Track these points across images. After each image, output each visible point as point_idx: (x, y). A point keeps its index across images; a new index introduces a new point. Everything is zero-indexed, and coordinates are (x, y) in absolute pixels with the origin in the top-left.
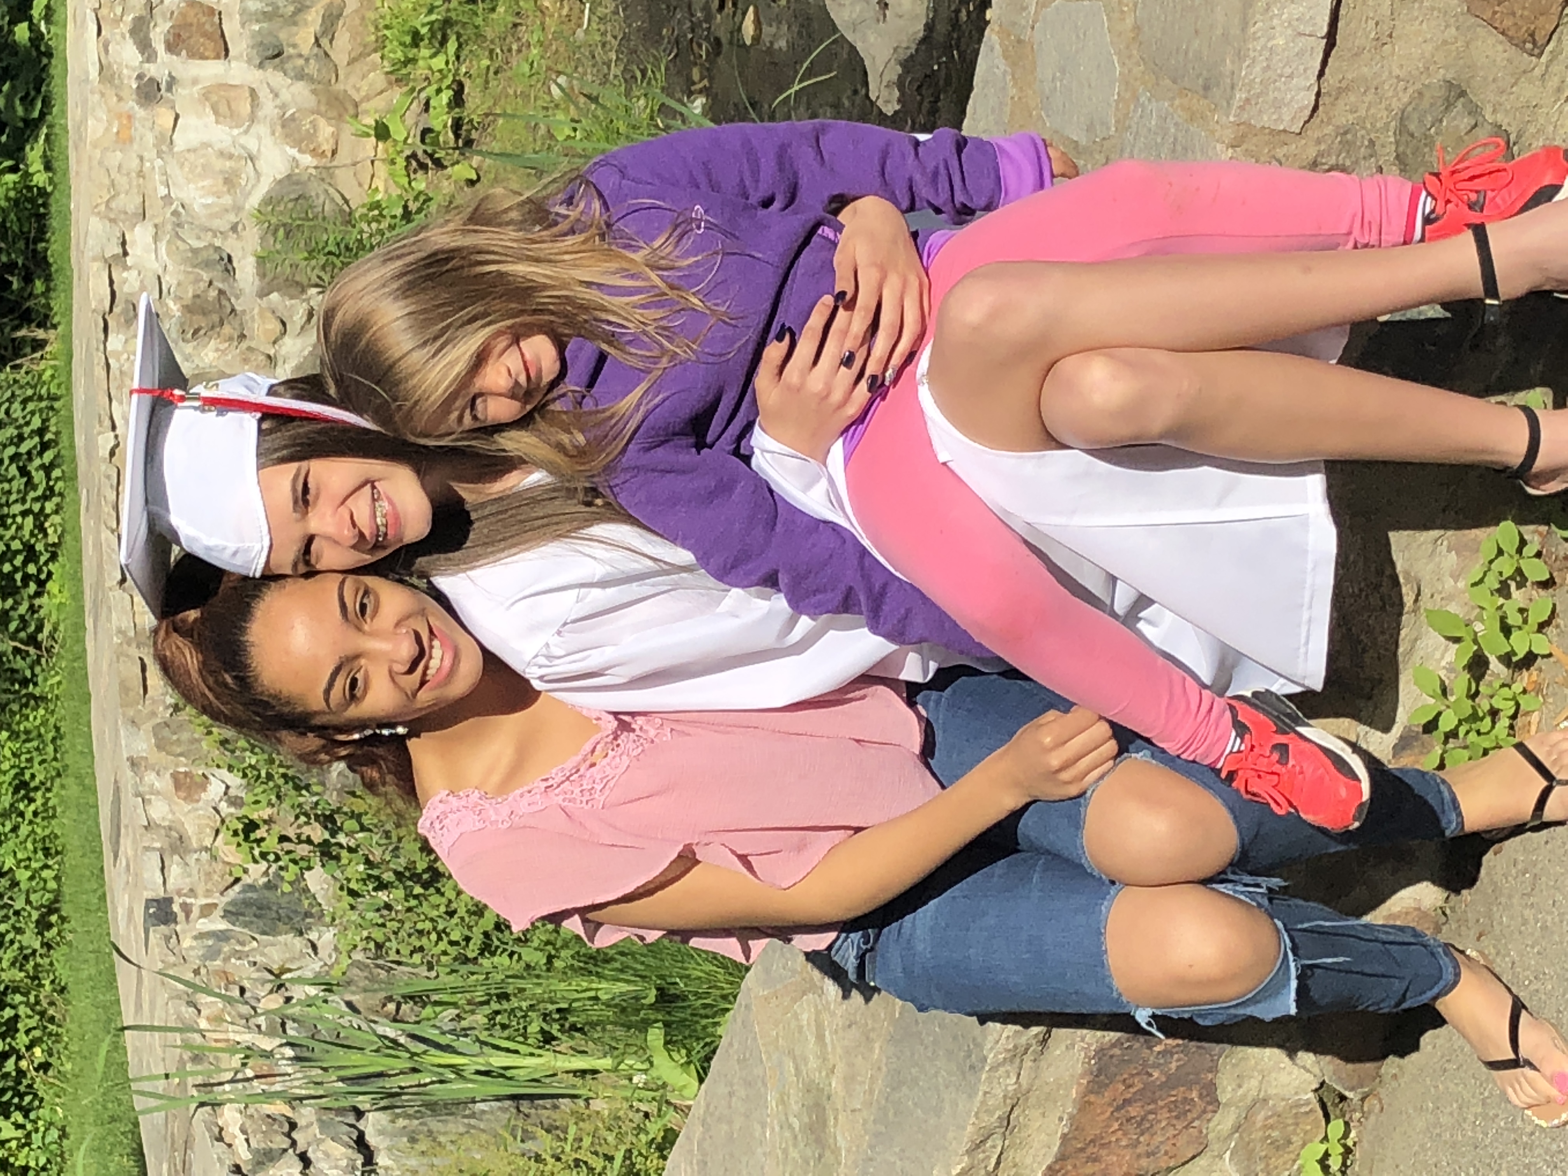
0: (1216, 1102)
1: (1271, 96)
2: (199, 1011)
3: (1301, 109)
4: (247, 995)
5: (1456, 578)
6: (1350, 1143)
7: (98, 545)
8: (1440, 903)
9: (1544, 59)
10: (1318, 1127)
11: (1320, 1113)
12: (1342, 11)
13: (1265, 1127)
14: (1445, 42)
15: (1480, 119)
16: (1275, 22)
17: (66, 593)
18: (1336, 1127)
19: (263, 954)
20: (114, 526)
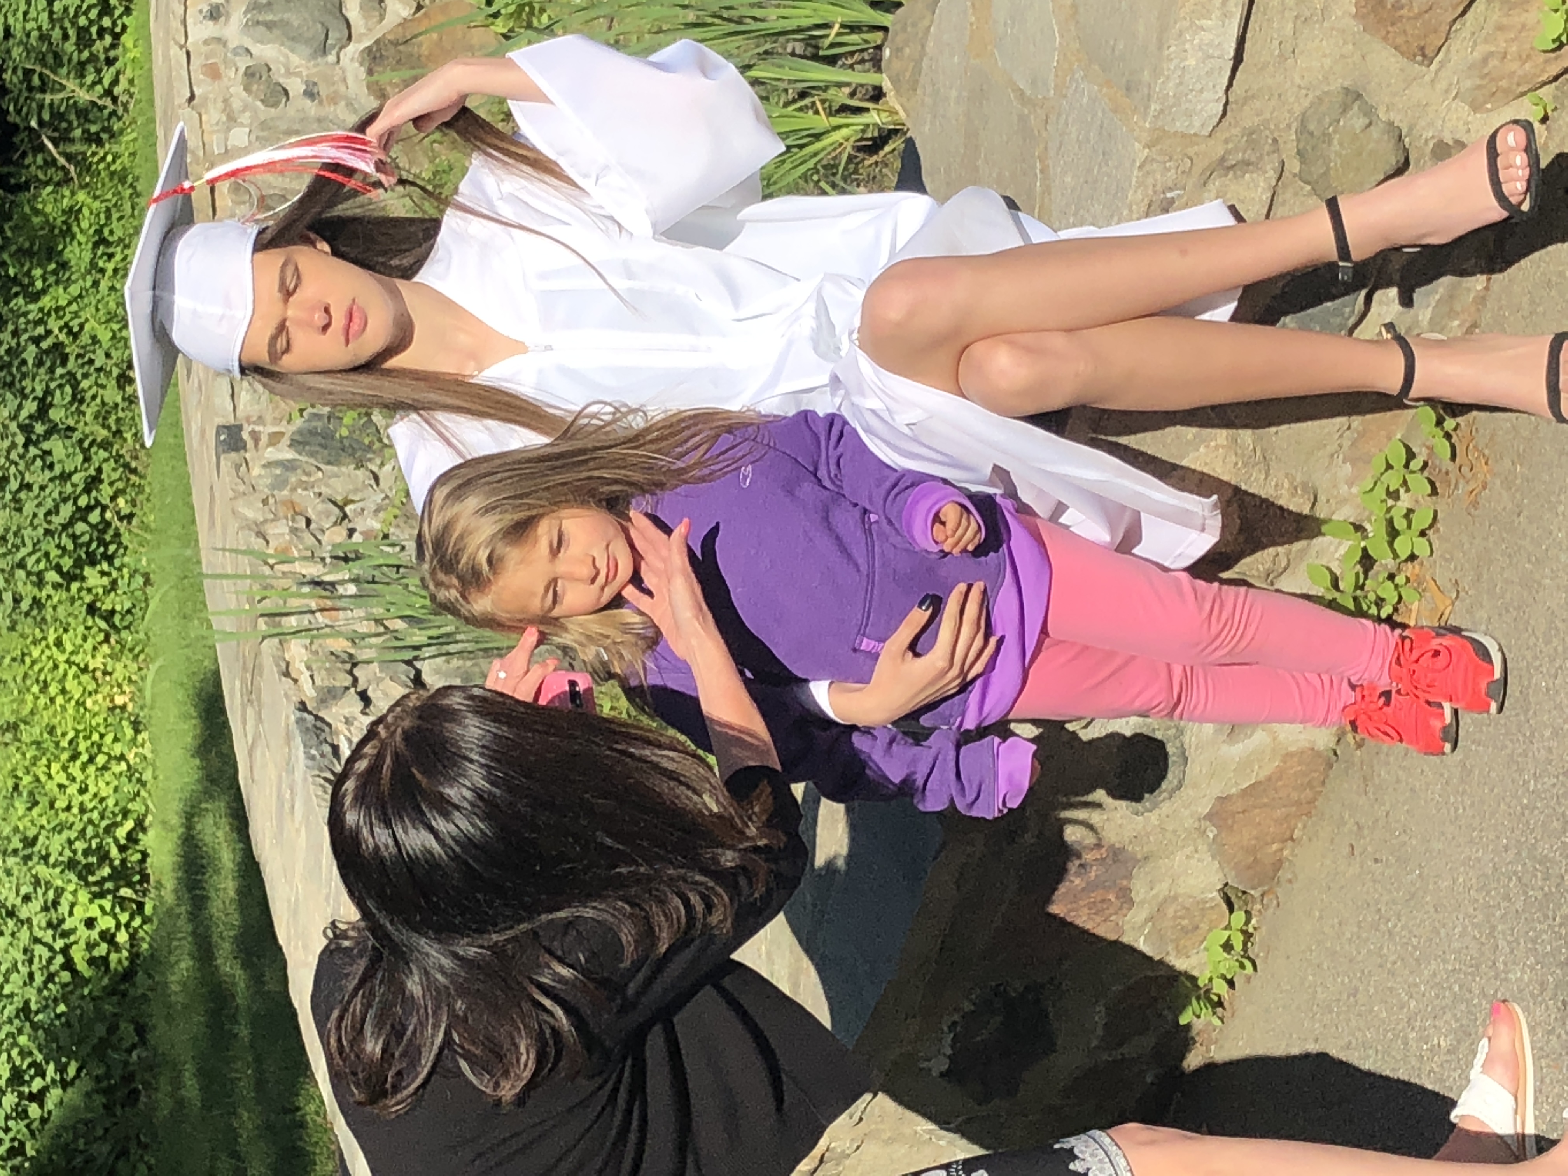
0: (1131, 902)
1: (1184, 107)
2: (268, 542)
3: (1210, 117)
4: (313, 526)
5: (1350, 484)
6: (1251, 930)
7: (166, 57)
8: (1332, 745)
9: (1433, 67)
10: (1223, 916)
11: (1224, 906)
12: (1249, 35)
13: (1175, 917)
14: (1343, 56)
15: (1374, 119)
16: (1187, 46)
17: (140, 49)
18: (1239, 917)
19: (327, 485)
20: (183, 41)
